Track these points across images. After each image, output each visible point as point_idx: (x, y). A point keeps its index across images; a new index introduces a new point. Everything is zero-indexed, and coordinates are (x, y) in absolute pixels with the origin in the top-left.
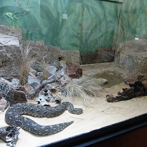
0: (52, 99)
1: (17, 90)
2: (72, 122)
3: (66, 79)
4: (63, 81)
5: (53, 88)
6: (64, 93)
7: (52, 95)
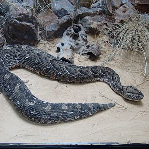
0: (83, 48)
1: (19, 20)
2: (112, 106)
3: (127, 13)
4: (119, 15)
5: (93, 26)
6: (112, 41)
7: (86, 41)
